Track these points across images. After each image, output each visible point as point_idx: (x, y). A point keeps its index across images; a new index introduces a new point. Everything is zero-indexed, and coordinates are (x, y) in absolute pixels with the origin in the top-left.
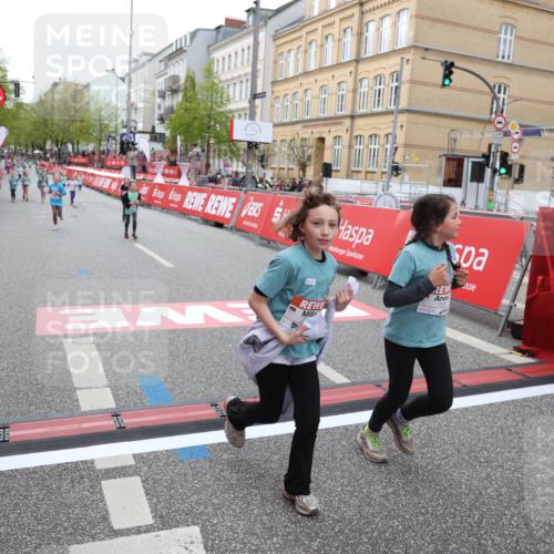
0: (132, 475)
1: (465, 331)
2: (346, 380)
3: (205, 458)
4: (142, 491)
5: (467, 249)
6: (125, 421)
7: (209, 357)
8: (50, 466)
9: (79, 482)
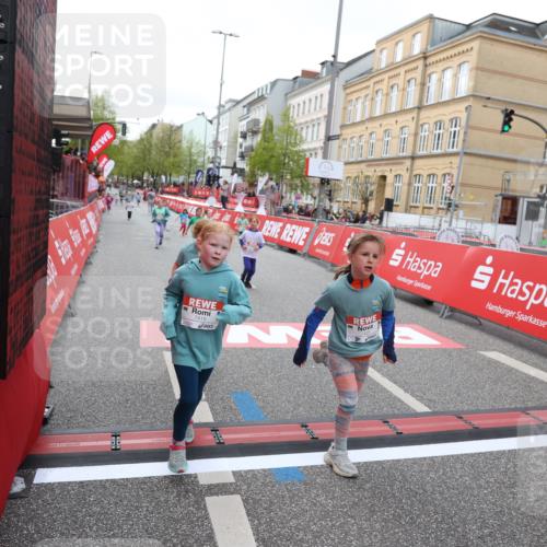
0: (232, 494)
1: (535, 365)
2: (426, 409)
3: (300, 481)
4: (244, 512)
5: (538, 287)
6: (224, 437)
7: (295, 377)
8: (158, 478)
9: (184, 496)
